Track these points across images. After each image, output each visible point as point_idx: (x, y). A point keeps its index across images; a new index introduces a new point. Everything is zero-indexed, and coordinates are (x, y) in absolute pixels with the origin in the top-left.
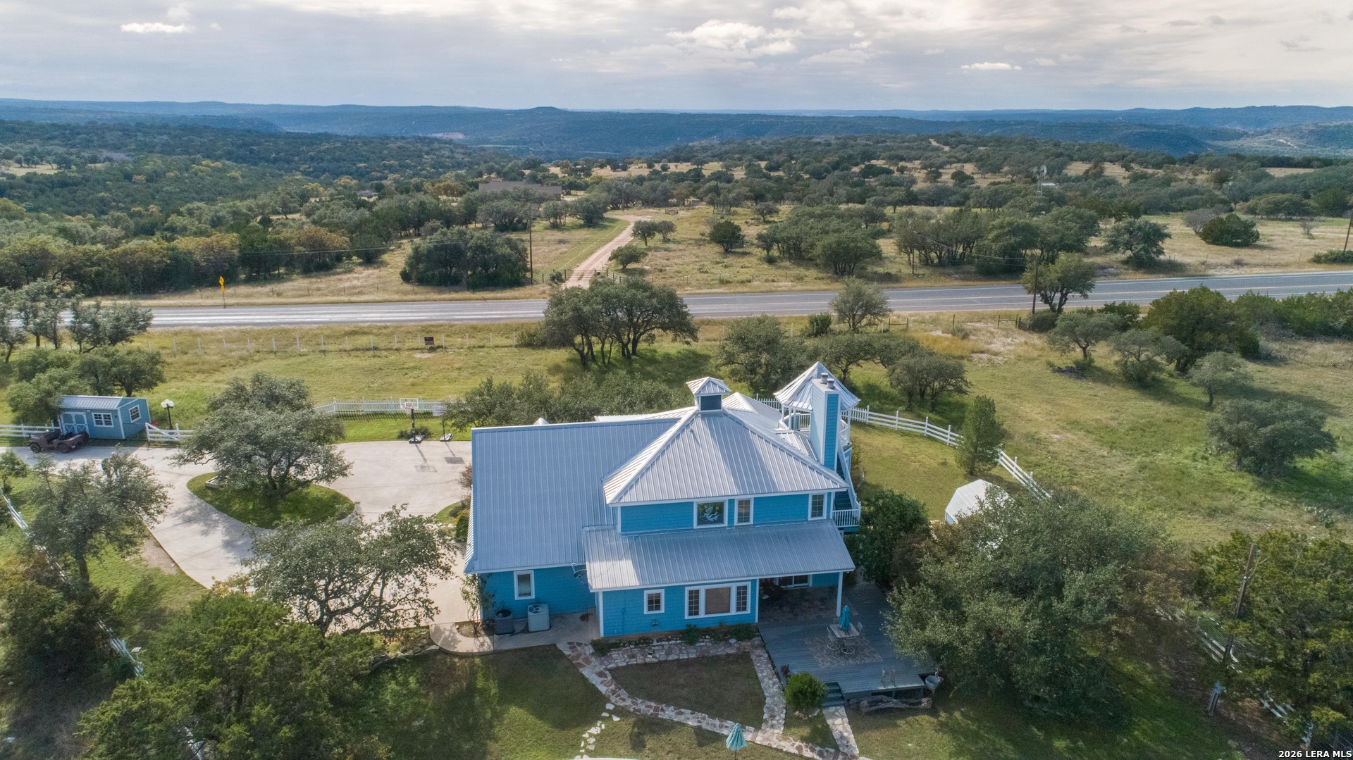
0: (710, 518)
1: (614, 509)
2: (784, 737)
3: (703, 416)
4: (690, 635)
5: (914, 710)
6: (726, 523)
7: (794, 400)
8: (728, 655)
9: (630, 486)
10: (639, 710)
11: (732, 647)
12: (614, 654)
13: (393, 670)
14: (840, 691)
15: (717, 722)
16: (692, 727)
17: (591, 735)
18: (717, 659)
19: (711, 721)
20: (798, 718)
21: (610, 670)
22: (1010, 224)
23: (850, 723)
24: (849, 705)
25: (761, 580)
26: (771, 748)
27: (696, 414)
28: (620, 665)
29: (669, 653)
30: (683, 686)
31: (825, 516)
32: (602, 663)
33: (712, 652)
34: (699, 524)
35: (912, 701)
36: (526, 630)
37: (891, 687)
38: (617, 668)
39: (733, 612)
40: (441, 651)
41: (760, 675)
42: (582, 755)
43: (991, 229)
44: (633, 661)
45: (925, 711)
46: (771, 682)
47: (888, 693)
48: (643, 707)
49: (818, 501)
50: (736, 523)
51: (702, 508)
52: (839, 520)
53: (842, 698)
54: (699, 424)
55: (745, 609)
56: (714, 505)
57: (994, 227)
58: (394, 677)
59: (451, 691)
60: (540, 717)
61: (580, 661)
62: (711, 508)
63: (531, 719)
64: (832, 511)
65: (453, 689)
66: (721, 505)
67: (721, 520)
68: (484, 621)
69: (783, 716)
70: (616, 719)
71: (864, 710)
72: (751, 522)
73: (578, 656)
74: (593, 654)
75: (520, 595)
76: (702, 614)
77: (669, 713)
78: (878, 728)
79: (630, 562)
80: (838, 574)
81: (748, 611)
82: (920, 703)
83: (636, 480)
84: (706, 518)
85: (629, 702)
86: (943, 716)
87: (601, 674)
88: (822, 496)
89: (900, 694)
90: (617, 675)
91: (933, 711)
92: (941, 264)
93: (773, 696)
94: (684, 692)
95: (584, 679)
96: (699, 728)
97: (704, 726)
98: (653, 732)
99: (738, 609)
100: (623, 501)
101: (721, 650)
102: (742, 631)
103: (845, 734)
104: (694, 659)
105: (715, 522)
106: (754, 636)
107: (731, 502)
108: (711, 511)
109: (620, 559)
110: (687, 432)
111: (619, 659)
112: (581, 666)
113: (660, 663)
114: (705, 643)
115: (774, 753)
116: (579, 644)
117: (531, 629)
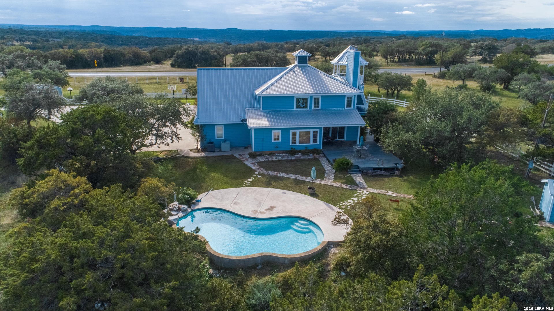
0: (301, 105)
1: (259, 97)
2: (334, 182)
3: (299, 67)
4: (293, 152)
5: (392, 175)
6: (308, 108)
7: (339, 61)
8: (309, 159)
9: (267, 89)
10: (270, 174)
11: (311, 156)
12: (259, 158)
13: (161, 162)
14: (359, 168)
15: (304, 177)
16: (293, 179)
17: (248, 181)
18: (304, 160)
19: (301, 177)
20: (340, 177)
21: (257, 163)
22: (430, 43)
23: (363, 178)
24: (363, 173)
25: (324, 128)
26: (328, 185)
27: (296, 66)
28: (261, 161)
29: (283, 157)
30: (289, 167)
31: (352, 108)
32: (253, 160)
33: (302, 158)
34: (297, 108)
35: (391, 172)
36: (221, 151)
37: (382, 166)
38: (260, 162)
39: (311, 143)
40: (183, 156)
41: (323, 164)
42: (244, 187)
43: (421, 46)
44: (267, 160)
45: (397, 176)
46: (328, 166)
47: (380, 169)
48: (271, 173)
49: (350, 99)
50: (313, 108)
51: (298, 100)
52: (359, 110)
53: (360, 171)
54: (297, 69)
55: (316, 142)
56: (303, 99)
57: (423, 45)
58: (162, 165)
59: (187, 169)
60: (226, 176)
61: (244, 159)
62: (302, 101)
63: (222, 177)
64: (355, 105)
65: (188, 168)
66: (307, 99)
67: (306, 107)
68: (202, 148)
69: (334, 176)
70: (259, 176)
71: (370, 175)
72: (320, 108)
73: (243, 158)
74: (249, 158)
75: (218, 137)
76: (298, 144)
77: (283, 175)
78: (375, 180)
79: (266, 120)
80: (358, 127)
81: (318, 143)
82: (395, 173)
83: (269, 87)
84: (299, 105)
85: (265, 172)
86: (405, 178)
87: (253, 164)
88: (351, 98)
89: (386, 169)
90: (259, 164)
91: (400, 176)
92: (399, 61)
93: (329, 170)
94: (290, 169)
95: (246, 165)
96: (296, 179)
97: (298, 178)
98: (275, 181)
99: (314, 142)
100: (263, 93)
101: (306, 157)
102: (315, 151)
103: (361, 182)
104: (293, 160)
105: (304, 107)
106: (320, 153)
107: (311, 97)
108: (302, 102)
109: (262, 118)
110: (291, 72)
111: (261, 159)
112: (244, 161)
113: (279, 161)
114: (299, 156)
115: (329, 187)
116: (243, 155)
117: (223, 150)
